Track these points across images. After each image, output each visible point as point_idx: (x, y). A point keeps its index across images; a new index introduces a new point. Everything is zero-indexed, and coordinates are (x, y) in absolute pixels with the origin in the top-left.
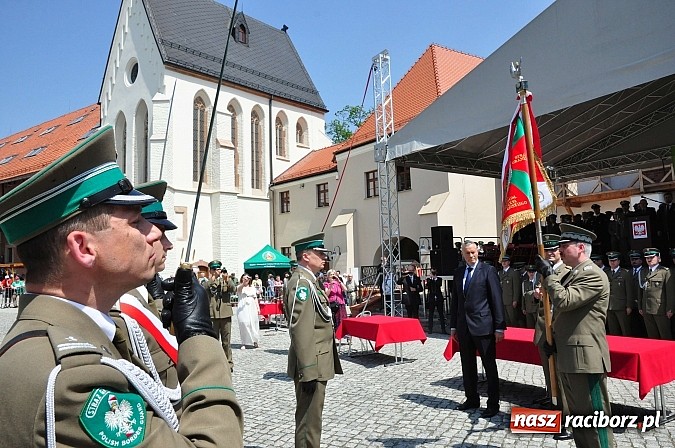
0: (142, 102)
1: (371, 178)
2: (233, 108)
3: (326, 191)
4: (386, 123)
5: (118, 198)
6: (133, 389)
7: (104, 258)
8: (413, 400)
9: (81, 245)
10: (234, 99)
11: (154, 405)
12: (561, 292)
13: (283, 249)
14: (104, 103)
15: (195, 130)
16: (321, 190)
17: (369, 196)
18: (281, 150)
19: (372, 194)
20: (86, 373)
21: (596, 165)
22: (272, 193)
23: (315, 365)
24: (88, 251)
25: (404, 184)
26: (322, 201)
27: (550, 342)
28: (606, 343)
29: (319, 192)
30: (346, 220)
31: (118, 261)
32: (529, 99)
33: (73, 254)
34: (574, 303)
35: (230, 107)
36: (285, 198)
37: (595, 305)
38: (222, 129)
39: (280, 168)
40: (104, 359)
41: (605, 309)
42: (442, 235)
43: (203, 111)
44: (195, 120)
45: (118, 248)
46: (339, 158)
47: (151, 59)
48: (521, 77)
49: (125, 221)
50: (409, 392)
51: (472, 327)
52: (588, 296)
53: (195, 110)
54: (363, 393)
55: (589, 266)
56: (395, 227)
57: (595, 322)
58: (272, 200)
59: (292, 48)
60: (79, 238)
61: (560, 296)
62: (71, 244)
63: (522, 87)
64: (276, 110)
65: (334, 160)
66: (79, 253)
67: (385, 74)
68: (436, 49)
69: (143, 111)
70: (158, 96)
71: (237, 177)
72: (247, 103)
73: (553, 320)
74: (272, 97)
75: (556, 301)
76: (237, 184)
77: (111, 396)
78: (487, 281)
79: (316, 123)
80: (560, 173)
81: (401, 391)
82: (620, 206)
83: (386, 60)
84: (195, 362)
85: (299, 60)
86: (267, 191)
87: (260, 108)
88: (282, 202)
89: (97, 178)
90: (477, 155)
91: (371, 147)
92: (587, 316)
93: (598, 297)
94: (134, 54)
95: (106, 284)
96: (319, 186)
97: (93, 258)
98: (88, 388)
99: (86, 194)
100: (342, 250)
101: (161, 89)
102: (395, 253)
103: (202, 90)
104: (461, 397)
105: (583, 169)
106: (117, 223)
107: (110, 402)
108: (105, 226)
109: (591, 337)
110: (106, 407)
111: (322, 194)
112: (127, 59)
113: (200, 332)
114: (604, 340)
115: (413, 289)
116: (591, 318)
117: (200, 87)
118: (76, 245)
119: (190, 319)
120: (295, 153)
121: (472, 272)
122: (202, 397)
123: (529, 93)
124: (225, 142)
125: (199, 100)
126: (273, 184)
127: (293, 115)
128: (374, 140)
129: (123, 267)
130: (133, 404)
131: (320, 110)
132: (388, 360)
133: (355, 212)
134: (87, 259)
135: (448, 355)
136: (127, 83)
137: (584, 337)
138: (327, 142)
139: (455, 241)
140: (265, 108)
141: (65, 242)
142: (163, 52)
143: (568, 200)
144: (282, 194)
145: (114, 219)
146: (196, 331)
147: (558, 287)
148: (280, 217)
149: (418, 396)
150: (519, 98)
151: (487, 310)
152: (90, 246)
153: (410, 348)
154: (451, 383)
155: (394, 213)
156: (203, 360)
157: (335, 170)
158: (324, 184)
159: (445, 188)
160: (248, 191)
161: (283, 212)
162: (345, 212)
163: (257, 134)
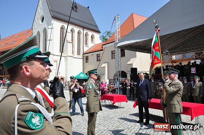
0: (45, 28)
1: (113, 53)
2: (72, 31)
3: (99, 56)
4: (118, 36)
5: (37, 56)
6: (40, 112)
7: (33, 74)
8: (123, 120)
9: (26, 70)
10: (73, 28)
11: (46, 117)
12: (168, 88)
13: (86, 73)
14: (34, 28)
15: (61, 37)
16: (98, 56)
17: (112, 58)
18: (86, 44)
19: (113, 57)
20: (26, 107)
21: (181, 50)
22: (84, 57)
23: (94, 108)
24: (28, 71)
25: (123, 55)
26: (98, 59)
27: (165, 103)
28: (182, 104)
29: (97, 57)
30: (105, 65)
31: (37, 75)
32: (159, 30)
33: (24, 72)
34: (172, 92)
35: (71, 31)
36: (87, 58)
37: (178, 92)
38: (69, 37)
39: (86, 49)
40: (32, 103)
41: (181, 94)
42: (134, 70)
43: (63, 32)
44: (61, 34)
45: (37, 71)
46: (104, 46)
47: (48, 16)
48: (157, 24)
49: (39, 63)
50: (122, 117)
51: (142, 98)
52: (176, 90)
53: (61, 31)
54: (108, 117)
55: (177, 81)
56: (120, 67)
57: (178, 97)
58: (83, 59)
59: (90, 13)
60: (26, 67)
61: (168, 89)
62: (23, 69)
63: (157, 27)
64: (85, 32)
65: (102, 47)
66: (25, 72)
67: (118, 22)
68: (134, 14)
69: (45, 31)
70: (50, 27)
71: (73, 51)
72: (77, 29)
73: (166, 96)
74: (84, 28)
75: (167, 91)
76: (73, 54)
77: (34, 114)
78: (147, 84)
79: (97, 36)
80: (170, 53)
81: (120, 117)
82: (188, 63)
83: (118, 17)
84: (59, 105)
85: (92, 17)
86: (82, 56)
87: (80, 31)
88: (86, 59)
89: (31, 50)
90: (145, 47)
91: (113, 43)
92: (176, 95)
93: (179, 90)
94: (43, 14)
95: (33, 81)
96: (97, 55)
97: (30, 73)
98: (27, 111)
99: (28, 55)
100: (104, 74)
101: (50, 25)
102: (120, 75)
103: (63, 25)
104: (138, 119)
105: (177, 52)
106: (37, 64)
107: (33, 116)
108: (33, 64)
109: (177, 102)
110: (32, 117)
111: (98, 57)
112: (41, 15)
113: (60, 96)
114: (181, 103)
115: (124, 86)
116: (177, 96)
117: (62, 24)
118: (25, 70)
119: (58, 92)
120: (91, 45)
121: (142, 82)
122: (60, 115)
123: (159, 29)
124: (70, 41)
125: (62, 28)
126: (84, 54)
127: (90, 33)
128: (114, 42)
129: (38, 76)
130: (40, 116)
131: (98, 32)
132: (117, 107)
133: (108, 63)
134: (28, 74)
135: (134, 106)
136: (41, 23)
137: (175, 102)
138: (100, 42)
139: (138, 72)
140: (82, 31)
141: (21, 68)
142: (52, 13)
143: (172, 61)
144: (86, 57)
145: (36, 62)
146: (59, 96)
147: (167, 87)
148: (85, 64)
149: (125, 118)
150: (156, 30)
151: (146, 93)
152: (29, 70)
153: (123, 104)
154: (135, 115)
155: (120, 63)
156: (61, 105)
157: (102, 50)
158: (99, 54)
159: (135, 56)
160: (76, 56)
161: (86, 62)
162: (105, 63)
163: (79, 39)
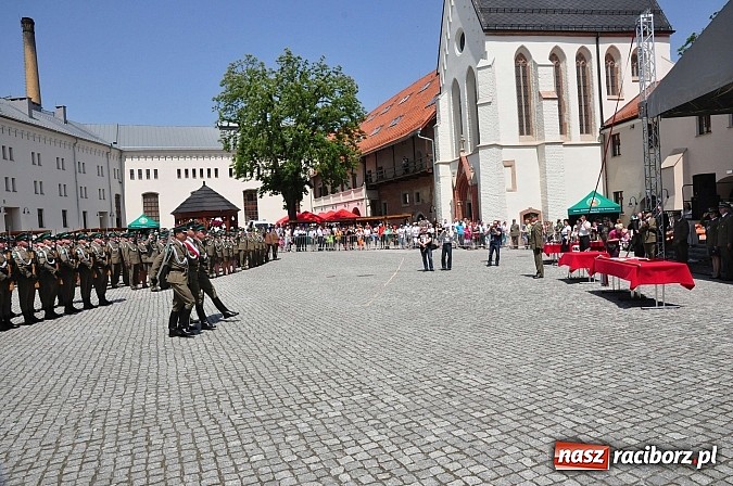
0: (470, 68)
10: (556, 47)
13: (616, 194)
14: (442, 73)
15: (518, 87)
16: (652, 130)
17: (701, 133)
18: (614, 87)
19: (703, 130)
22: (603, 136)
30: (674, 162)
35: (553, 57)
36: (615, 140)
38: (544, 81)
39: (610, 109)
43: (524, 67)
44: (518, 76)
47: (474, 28)
53: (517, 67)
58: (603, 144)
64: (604, 48)
69: (471, 77)
70: (482, 63)
72: (570, 48)
74: (598, 35)
76: (562, 132)
86: (598, 135)
87: (586, 49)
88: (611, 144)
94: (460, 25)
100: (670, 194)
101: (484, 55)
103: (522, 47)
112: (455, 30)
117: (519, 44)
120: (631, 90)
124: (549, 93)
125: (522, 57)
126: (604, 127)
127: (626, 47)
133: (685, 152)
136: (458, 53)
140: (592, 48)
142: (482, 20)
144: (613, 136)
148: (611, 161)
160: (576, 138)
161: (615, 155)
162: (675, 152)
163: (584, 77)
